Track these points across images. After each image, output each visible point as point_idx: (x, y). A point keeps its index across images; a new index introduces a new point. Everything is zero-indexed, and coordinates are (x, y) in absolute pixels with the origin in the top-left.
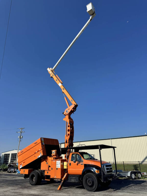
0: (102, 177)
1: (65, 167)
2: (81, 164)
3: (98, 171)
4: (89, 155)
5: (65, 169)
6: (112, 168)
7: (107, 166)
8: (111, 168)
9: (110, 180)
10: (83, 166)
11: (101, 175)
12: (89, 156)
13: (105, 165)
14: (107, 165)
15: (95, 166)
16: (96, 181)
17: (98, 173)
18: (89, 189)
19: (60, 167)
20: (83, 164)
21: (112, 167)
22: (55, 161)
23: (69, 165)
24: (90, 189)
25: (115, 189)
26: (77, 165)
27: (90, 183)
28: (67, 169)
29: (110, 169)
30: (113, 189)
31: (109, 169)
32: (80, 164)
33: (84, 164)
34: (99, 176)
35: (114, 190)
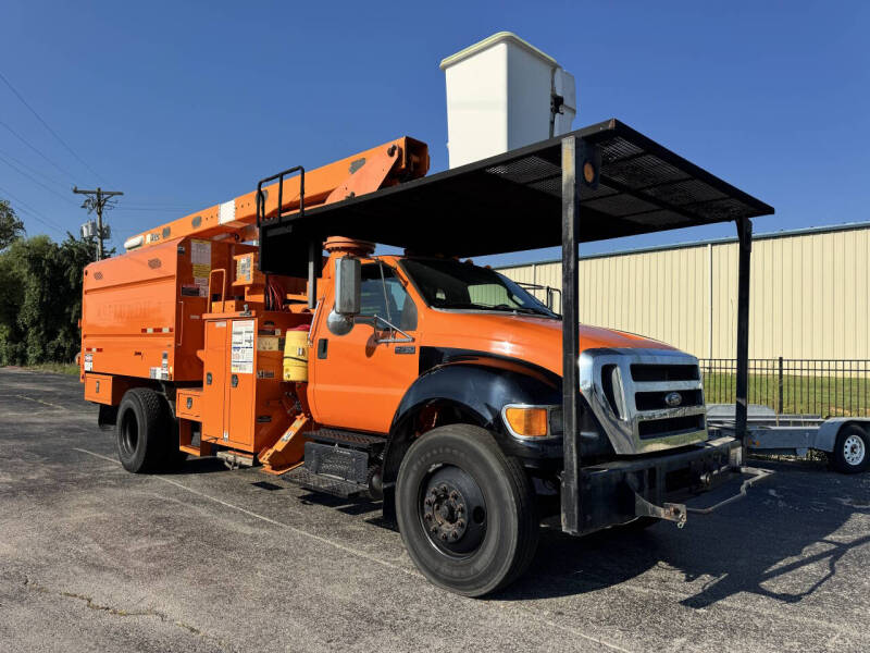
0: (571, 485)
1: (292, 372)
2: (399, 351)
3: (529, 415)
4: (512, 289)
5: (292, 384)
6: (705, 395)
7: (640, 372)
8: (693, 398)
9: (663, 513)
10: (414, 360)
11: (559, 463)
12: (510, 296)
13: (629, 361)
14: (647, 360)
15: (516, 368)
16: (502, 505)
17: (528, 430)
18: (437, 564)
19: (249, 369)
20: (411, 351)
21: (700, 386)
22: (224, 324)
23: (314, 350)
24: (445, 569)
25: (707, 580)
26: (370, 351)
27: (451, 518)
28: (305, 383)
29: (676, 399)
30: (692, 573)
31: (662, 405)
32: (393, 347)
33: (424, 350)
34: (536, 468)
35: (696, 587)
